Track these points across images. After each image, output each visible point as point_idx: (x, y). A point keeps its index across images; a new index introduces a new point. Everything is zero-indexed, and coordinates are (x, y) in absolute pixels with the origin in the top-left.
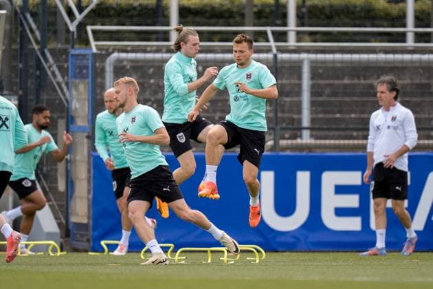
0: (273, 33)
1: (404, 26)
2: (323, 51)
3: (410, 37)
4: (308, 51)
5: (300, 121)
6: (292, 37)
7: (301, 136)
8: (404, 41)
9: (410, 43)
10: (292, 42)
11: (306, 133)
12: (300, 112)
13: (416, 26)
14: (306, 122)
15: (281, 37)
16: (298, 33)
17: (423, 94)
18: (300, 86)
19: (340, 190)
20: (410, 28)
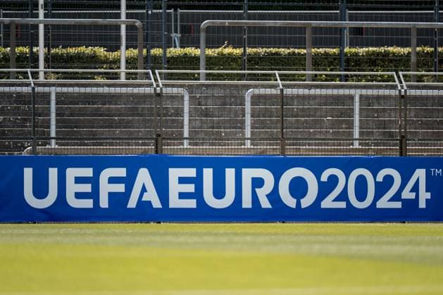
0: (31, 72)
1: (119, 68)
2: (64, 85)
3: (123, 76)
4: (53, 85)
5: (49, 133)
6: (41, 75)
7: (49, 144)
8: (119, 78)
9: (123, 80)
10: (42, 78)
11: (53, 141)
12: (49, 127)
13: (127, 68)
14: (53, 134)
15: (35, 75)
16: (45, 73)
17: (133, 115)
18: (49, 109)
19: (79, 180)
20: (123, 70)
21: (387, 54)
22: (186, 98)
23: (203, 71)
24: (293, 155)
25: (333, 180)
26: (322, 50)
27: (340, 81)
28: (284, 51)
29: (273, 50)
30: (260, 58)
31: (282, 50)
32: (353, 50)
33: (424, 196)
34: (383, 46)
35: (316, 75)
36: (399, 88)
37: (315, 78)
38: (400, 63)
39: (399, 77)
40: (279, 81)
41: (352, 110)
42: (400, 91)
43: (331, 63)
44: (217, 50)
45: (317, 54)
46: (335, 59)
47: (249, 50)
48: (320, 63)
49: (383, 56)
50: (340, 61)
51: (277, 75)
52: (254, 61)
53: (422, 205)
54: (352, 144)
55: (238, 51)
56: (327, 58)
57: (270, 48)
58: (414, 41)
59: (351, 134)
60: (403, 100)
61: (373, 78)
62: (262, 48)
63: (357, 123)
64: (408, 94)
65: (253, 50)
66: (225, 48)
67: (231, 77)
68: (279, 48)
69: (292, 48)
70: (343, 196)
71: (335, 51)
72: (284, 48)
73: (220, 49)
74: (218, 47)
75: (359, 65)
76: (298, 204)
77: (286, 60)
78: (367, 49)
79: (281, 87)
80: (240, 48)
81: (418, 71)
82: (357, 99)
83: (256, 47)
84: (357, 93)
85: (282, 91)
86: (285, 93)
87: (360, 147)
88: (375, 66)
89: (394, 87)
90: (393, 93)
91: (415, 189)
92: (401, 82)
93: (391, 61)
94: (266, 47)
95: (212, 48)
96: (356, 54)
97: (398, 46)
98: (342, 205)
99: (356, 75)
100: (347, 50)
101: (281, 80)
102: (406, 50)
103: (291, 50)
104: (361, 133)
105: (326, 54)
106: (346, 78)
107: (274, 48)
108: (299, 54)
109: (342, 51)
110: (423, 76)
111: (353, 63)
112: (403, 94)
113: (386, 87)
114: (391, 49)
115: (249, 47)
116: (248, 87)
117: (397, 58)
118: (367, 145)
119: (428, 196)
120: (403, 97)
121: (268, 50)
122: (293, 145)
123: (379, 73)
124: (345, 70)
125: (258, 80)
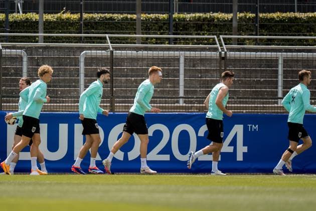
21: (212, 19)
22: (25, 59)
23: (41, 34)
24: (122, 112)
25: (158, 135)
26: (152, 16)
27: (169, 44)
28: (118, 16)
29: (108, 16)
30: (96, 23)
31: (115, 15)
32: (182, 16)
33: (242, 149)
34: (209, 12)
35: (147, 39)
36: (220, 50)
37: (145, 41)
38: (224, 27)
39: (219, 40)
40: (110, 44)
41: (178, 70)
42: (220, 53)
43: (160, 28)
44: (56, 16)
45: (147, 20)
46: (164, 24)
47: (85, 16)
48: (150, 27)
49: (209, 21)
50: (169, 26)
51: (108, 38)
52: (91, 25)
53: (240, 158)
54: (178, 102)
55: (75, 16)
56: (156, 23)
57: (105, 13)
58: (235, 8)
59: (177, 92)
60: (223, 61)
61: (199, 41)
62: (98, 13)
63: (182, 83)
64: (228, 56)
65: (89, 15)
66: (63, 13)
67: (69, 40)
68: (113, 13)
69: (125, 13)
70: (167, 150)
71: (165, 16)
72: (118, 13)
73: (59, 14)
74: (57, 13)
75: (186, 29)
76: (126, 156)
77: (120, 25)
78: (194, 15)
79: (111, 49)
80: (77, 13)
81: (240, 35)
82: (182, 60)
83: (92, 13)
84: (182, 55)
85: (112, 52)
86: (114, 54)
87: (184, 105)
88: (201, 31)
89: (216, 50)
90: (215, 55)
91: (233, 143)
92: (221, 45)
93: (216, 26)
94: (102, 13)
95: (52, 13)
96: (184, 19)
97: (222, 12)
98: (166, 158)
99: (184, 39)
100: (175, 15)
101: (111, 43)
102: (229, 16)
103: (125, 15)
104: (186, 92)
105: (157, 20)
106: (176, 41)
107: (108, 13)
108: (131, 19)
109: (170, 17)
110: (245, 39)
111: (182, 27)
112: (223, 55)
113: (210, 50)
114: (216, 15)
115: (86, 13)
116: (83, 49)
117: (222, 24)
118: (191, 102)
119: (245, 149)
120: (223, 58)
121: (103, 15)
122: (122, 102)
123: (206, 36)
124: (174, 34)
125: (94, 43)
